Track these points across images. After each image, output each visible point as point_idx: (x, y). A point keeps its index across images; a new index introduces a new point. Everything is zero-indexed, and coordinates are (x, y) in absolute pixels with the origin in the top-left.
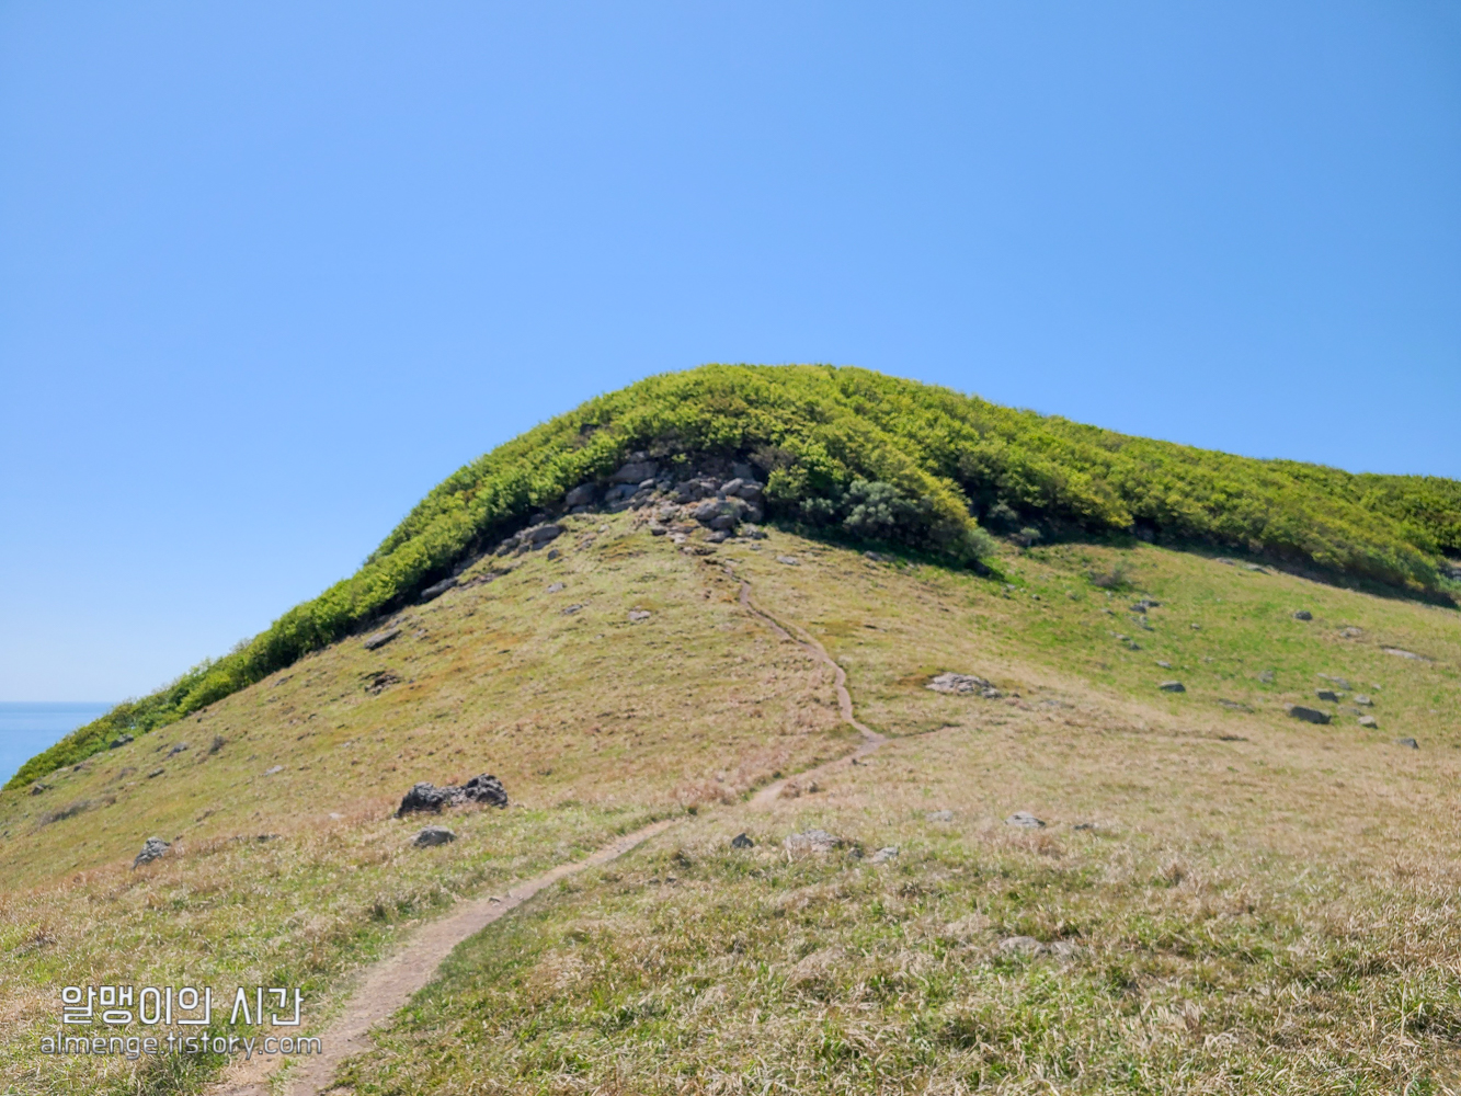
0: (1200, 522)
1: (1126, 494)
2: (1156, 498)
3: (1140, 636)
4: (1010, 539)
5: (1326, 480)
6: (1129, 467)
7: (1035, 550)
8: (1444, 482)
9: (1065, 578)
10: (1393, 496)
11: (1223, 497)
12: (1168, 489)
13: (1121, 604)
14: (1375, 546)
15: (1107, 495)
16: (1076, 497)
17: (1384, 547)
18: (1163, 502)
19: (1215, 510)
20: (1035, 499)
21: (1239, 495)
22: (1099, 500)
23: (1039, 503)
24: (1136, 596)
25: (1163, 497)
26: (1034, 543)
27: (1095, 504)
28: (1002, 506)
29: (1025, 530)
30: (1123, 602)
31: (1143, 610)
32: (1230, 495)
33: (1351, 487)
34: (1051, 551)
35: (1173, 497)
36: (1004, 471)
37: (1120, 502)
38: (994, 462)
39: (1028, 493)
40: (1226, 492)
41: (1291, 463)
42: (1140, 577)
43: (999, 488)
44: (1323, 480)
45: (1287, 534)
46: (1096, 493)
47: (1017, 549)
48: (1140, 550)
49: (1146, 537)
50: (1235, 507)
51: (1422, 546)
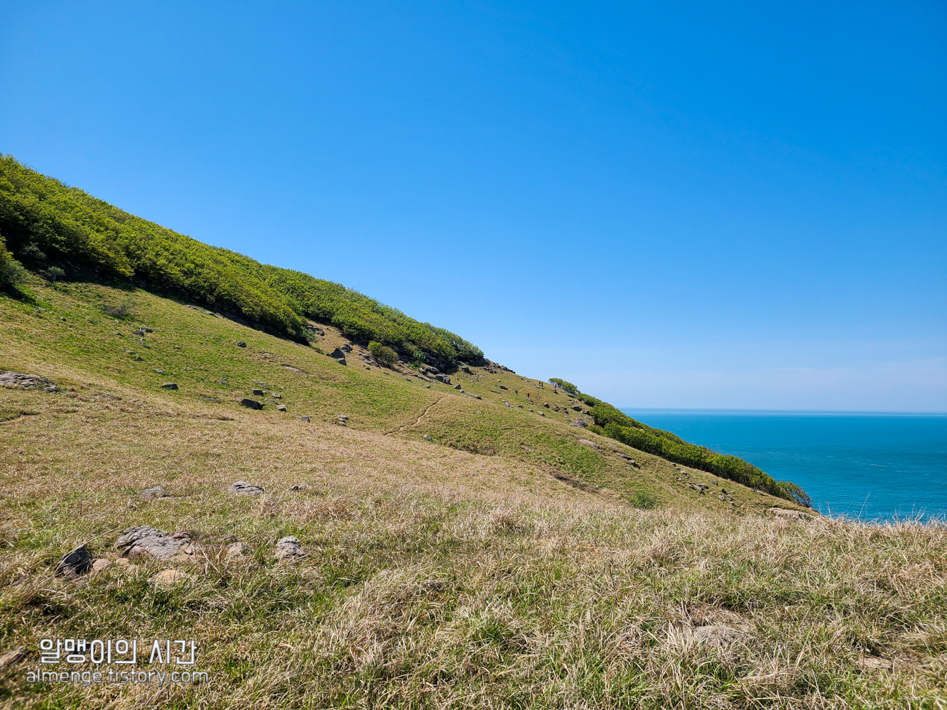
0: (177, 280)
1: (129, 254)
2: (150, 259)
3: (141, 351)
4: (39, 273)
5: (248, 265)
6: (133, 235)
7: (59, 284)
8: (306, 276)
9: (84, 307)
10: (282, 280)
11: (193, 266)
12: (157, 255)
13: (126, 329)
14: (274, 307)
15: (117, 252)
16: (94, 250)
17: (277, 308)
18: (155, 263)
19: (188, 274)
20: (62, 246)
21: (202, 266)
22: (111, 255)
23: (64, 250)
24: (136, 324)
25: (155, 259)
26: (58, 279)
27: (109, 257)
28: (34, 247)
29: (52, 269)
30: (127, 327)
31: (142, 334)
32: (197, 265)
33: (260, 271)
34: (72, 286)
35: (161, 261)
36: (36, 221)
37: (125, 259)
38: (28, 212)
39: (57, 242)
40: (194, 263)
41: (229, 252)
42: (139, 311)
43: (32, 233)
44: (246, 264)
45: (229, 294)
46: (109, 249)
47: (44, 282)
48: (138, 293)
49: (141, 285)
50: (200, 274)
51: (295, 310)
